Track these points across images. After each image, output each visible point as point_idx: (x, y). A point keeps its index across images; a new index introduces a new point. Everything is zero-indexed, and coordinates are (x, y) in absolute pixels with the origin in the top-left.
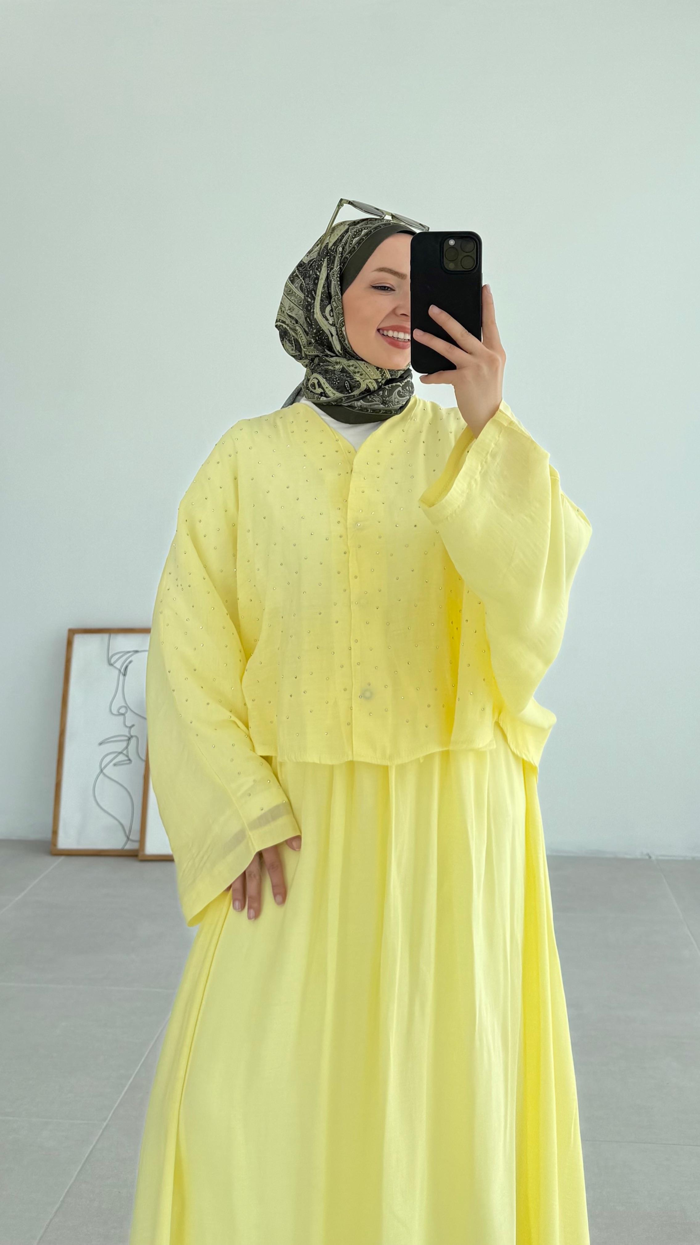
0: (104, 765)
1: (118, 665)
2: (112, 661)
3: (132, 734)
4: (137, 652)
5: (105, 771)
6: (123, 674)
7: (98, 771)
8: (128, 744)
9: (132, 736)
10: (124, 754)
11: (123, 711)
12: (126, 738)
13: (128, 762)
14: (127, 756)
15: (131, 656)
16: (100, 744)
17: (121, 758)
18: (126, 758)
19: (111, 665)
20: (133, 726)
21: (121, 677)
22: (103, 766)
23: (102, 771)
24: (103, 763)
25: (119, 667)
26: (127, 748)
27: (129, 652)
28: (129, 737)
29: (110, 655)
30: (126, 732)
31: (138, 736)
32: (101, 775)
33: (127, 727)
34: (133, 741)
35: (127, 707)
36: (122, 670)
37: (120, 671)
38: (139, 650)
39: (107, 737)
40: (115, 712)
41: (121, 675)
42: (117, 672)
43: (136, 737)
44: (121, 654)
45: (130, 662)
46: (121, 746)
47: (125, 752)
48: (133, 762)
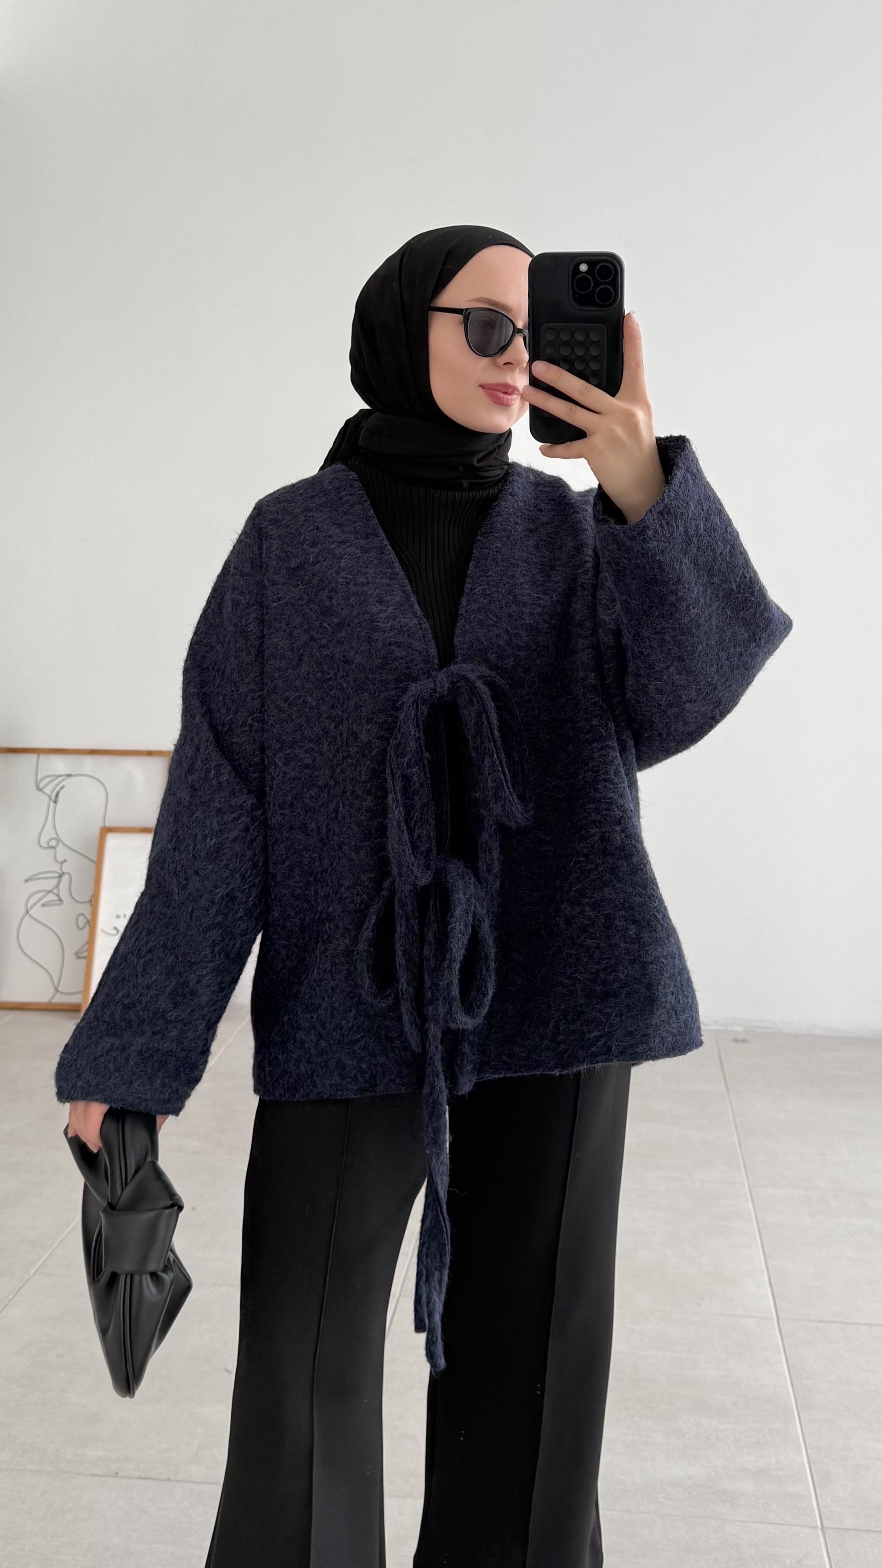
0: (32, 903)
1: (48, 790)
2: (41, 786)
3: (64, 870)
4: (69, 776)
5: (30, 912)
6: (53, 801)
7: (23, 912)
8: (59, 882)
9: (63, 873)
10: (54, 893)
11: (53, 843)
12: (57, 875)
13: (59, 902)
14: (58, 896)
15: (63, 780)
16: (27, 881)
17: (51, 897)
18: (56, 898)
19: (40, 790)
20: (65, 861)
21: (52, 804)
22: (30, 904)
23: (27, 912)
24: (30, 900)
25: (49, 793)
26: (58, 886)
27: (60, 776)
28: (60, 874)
29: (38, 779)
30: (56, 868)
31: (71, 873)
32: (27, 916)
33: (58, 862)
34: (65, 878)
35: (58, 840)
36: (53, 797)
37: (50, 797)
38: (73, 773)
39: (35, 873)
40: (45, 845)
41: (51, 801)
42: (47, 798)
43: (68, 873)
44: (52, 778)
45: (62, 787)
46: (50, 884)
47: (55, 891)
48: (64, 903)
